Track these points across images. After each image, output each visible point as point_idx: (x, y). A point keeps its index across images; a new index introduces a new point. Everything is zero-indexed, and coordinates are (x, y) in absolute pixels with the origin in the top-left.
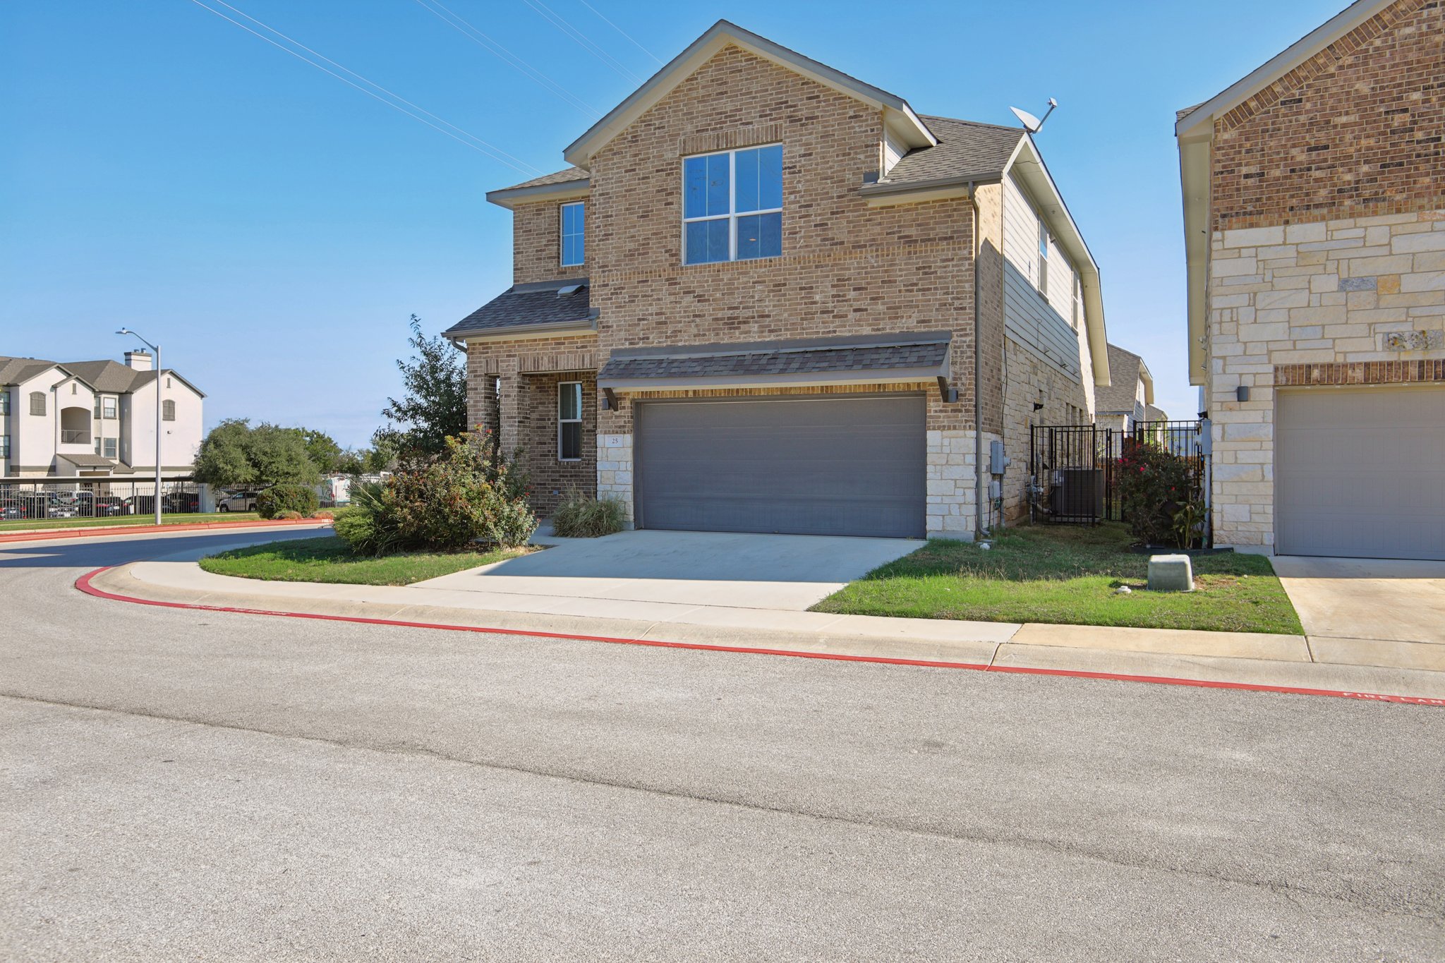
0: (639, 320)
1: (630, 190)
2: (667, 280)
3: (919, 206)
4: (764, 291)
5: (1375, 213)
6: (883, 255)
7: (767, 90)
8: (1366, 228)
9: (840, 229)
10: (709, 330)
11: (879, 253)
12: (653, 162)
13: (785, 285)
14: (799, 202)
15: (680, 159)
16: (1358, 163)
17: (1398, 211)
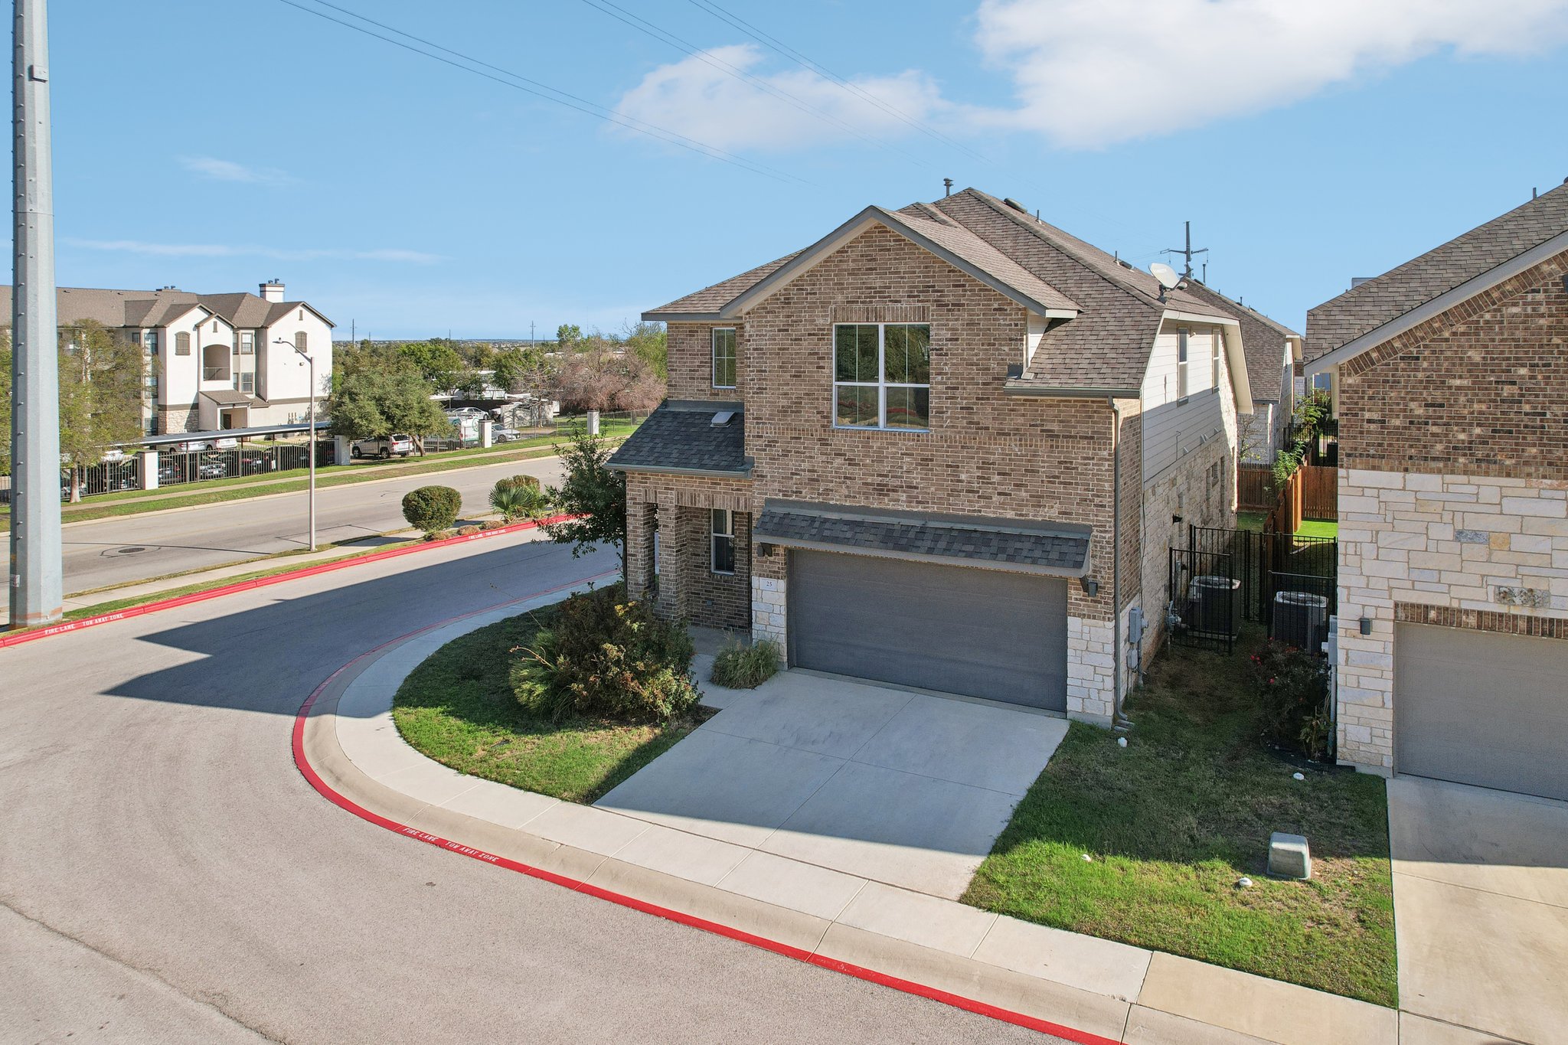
0: (792, 474)
1: (784, 349)
2: (819, 440)
3: (1062, 404)
4: (912, 464)
5: (1487, 474)
6: (1026, 445)
7: (915, 272)
8: (1479, 486)
9: (985, 415)
10: (859, 493)
11: (1023, 442)
12: (805, 325)
13: (932, 460)
14: (945, 383)
15: (831, 325)
16: (1471, 425)
17: (1508, 475)
